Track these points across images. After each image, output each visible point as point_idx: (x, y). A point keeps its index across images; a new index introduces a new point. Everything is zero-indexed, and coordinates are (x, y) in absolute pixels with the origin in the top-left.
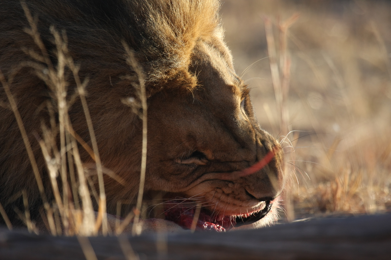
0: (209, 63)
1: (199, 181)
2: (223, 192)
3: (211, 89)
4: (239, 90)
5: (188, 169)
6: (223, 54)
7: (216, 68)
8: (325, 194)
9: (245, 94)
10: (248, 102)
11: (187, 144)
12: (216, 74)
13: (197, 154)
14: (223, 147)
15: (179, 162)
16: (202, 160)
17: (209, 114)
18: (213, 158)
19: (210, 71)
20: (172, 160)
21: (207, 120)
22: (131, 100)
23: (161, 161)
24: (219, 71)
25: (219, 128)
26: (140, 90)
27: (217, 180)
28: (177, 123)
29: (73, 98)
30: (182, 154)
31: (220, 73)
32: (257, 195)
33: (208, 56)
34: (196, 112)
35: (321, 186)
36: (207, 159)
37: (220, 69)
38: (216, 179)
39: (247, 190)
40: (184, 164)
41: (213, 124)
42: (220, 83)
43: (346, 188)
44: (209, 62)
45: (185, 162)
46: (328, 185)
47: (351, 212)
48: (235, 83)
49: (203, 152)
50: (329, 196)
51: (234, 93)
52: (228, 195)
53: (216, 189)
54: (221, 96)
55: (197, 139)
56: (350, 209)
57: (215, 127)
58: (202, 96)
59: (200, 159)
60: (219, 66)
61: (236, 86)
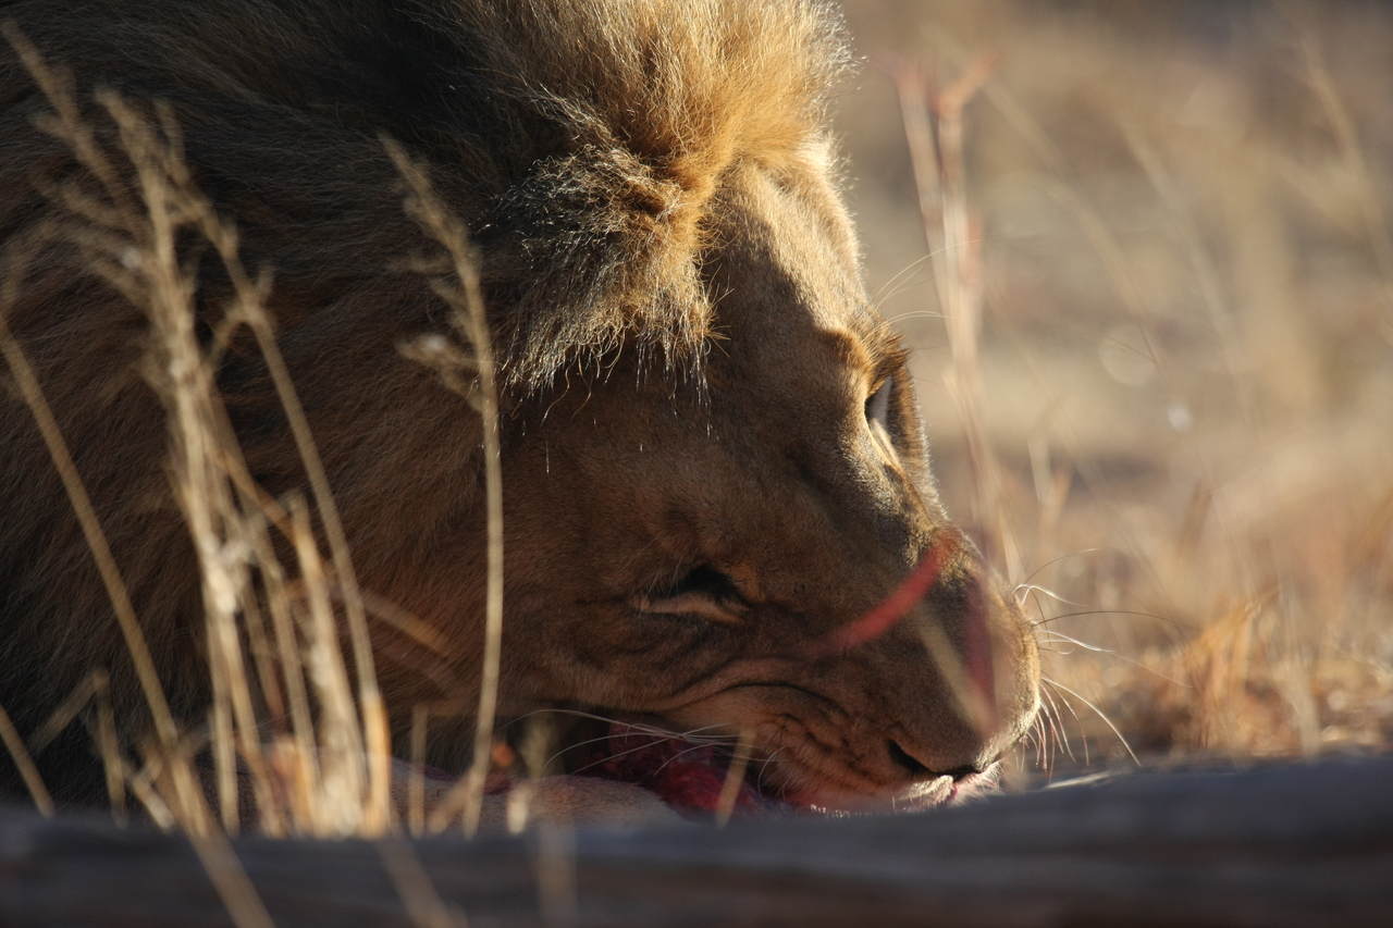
0: (766, 252)
1: (718, 682)
2: (810, 737)
3: (761, 340)
4: (865, 353)
5: (679, 630)
6: (828, 224)
7: (788, 271)
8: (1165, 687)
9: (890, 368)
10: (904, 400)
11: (666, 544)
12: (784, 289)
13: (705, 578)
14: (793, 551)
15: (644, 606)
16: (726, 603)
17: (738, 431)
18: (764, 596)
19: (764, 278)
20: (619, 600)
21: (732, 454)
22: (434, 345)
23: (581, 602)
24: (797, 282)
25: (777, 484)
26: (465, 309)
27: (787, 690)
28: (629, 470)
29: (222, 337)
30: (653, 578)
31: (803, 288)
32: (932, 759)
33: (766, 228)
34: (693, 424)
35: (1152, 661)
36: (743, 600)
37: (804, 274)
38: (783, 684)
39: (899, 743)
40: (660, 614)
41: (751, 469)
42: (796, 321)
43: (1242, 669)
44: (767, 247)
45: (664, 607)
46: (1177, 656)
47: (1258, 754)
48: (854, 326)
49: (726, 571)
50: (1179, 695)
51: (844, 359)
52: (827, 749)
53: (781, 720)
54: (795, 368)
55: (699, 526)
56: (1253, 741)
57: (759, 479)
58: (722, 366)
59: (718, 602)
60: (799, 266)
61: (855, 337)
